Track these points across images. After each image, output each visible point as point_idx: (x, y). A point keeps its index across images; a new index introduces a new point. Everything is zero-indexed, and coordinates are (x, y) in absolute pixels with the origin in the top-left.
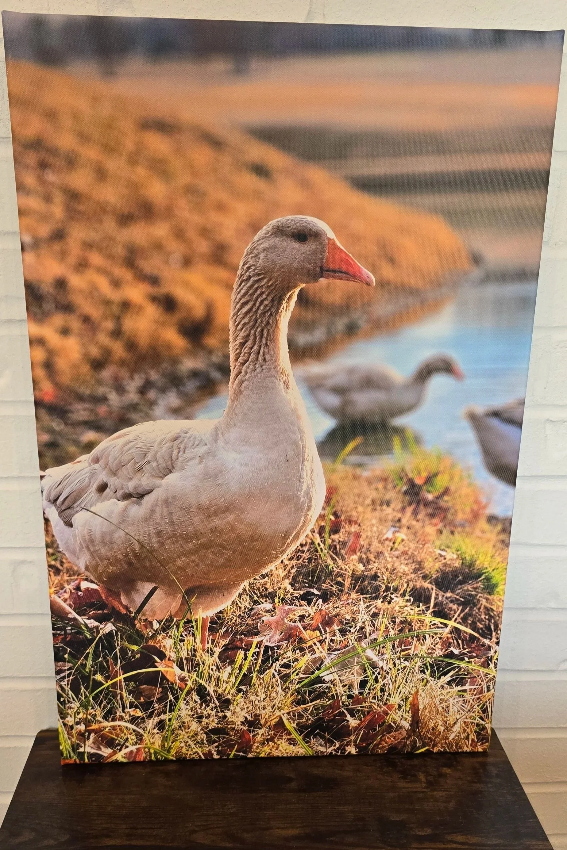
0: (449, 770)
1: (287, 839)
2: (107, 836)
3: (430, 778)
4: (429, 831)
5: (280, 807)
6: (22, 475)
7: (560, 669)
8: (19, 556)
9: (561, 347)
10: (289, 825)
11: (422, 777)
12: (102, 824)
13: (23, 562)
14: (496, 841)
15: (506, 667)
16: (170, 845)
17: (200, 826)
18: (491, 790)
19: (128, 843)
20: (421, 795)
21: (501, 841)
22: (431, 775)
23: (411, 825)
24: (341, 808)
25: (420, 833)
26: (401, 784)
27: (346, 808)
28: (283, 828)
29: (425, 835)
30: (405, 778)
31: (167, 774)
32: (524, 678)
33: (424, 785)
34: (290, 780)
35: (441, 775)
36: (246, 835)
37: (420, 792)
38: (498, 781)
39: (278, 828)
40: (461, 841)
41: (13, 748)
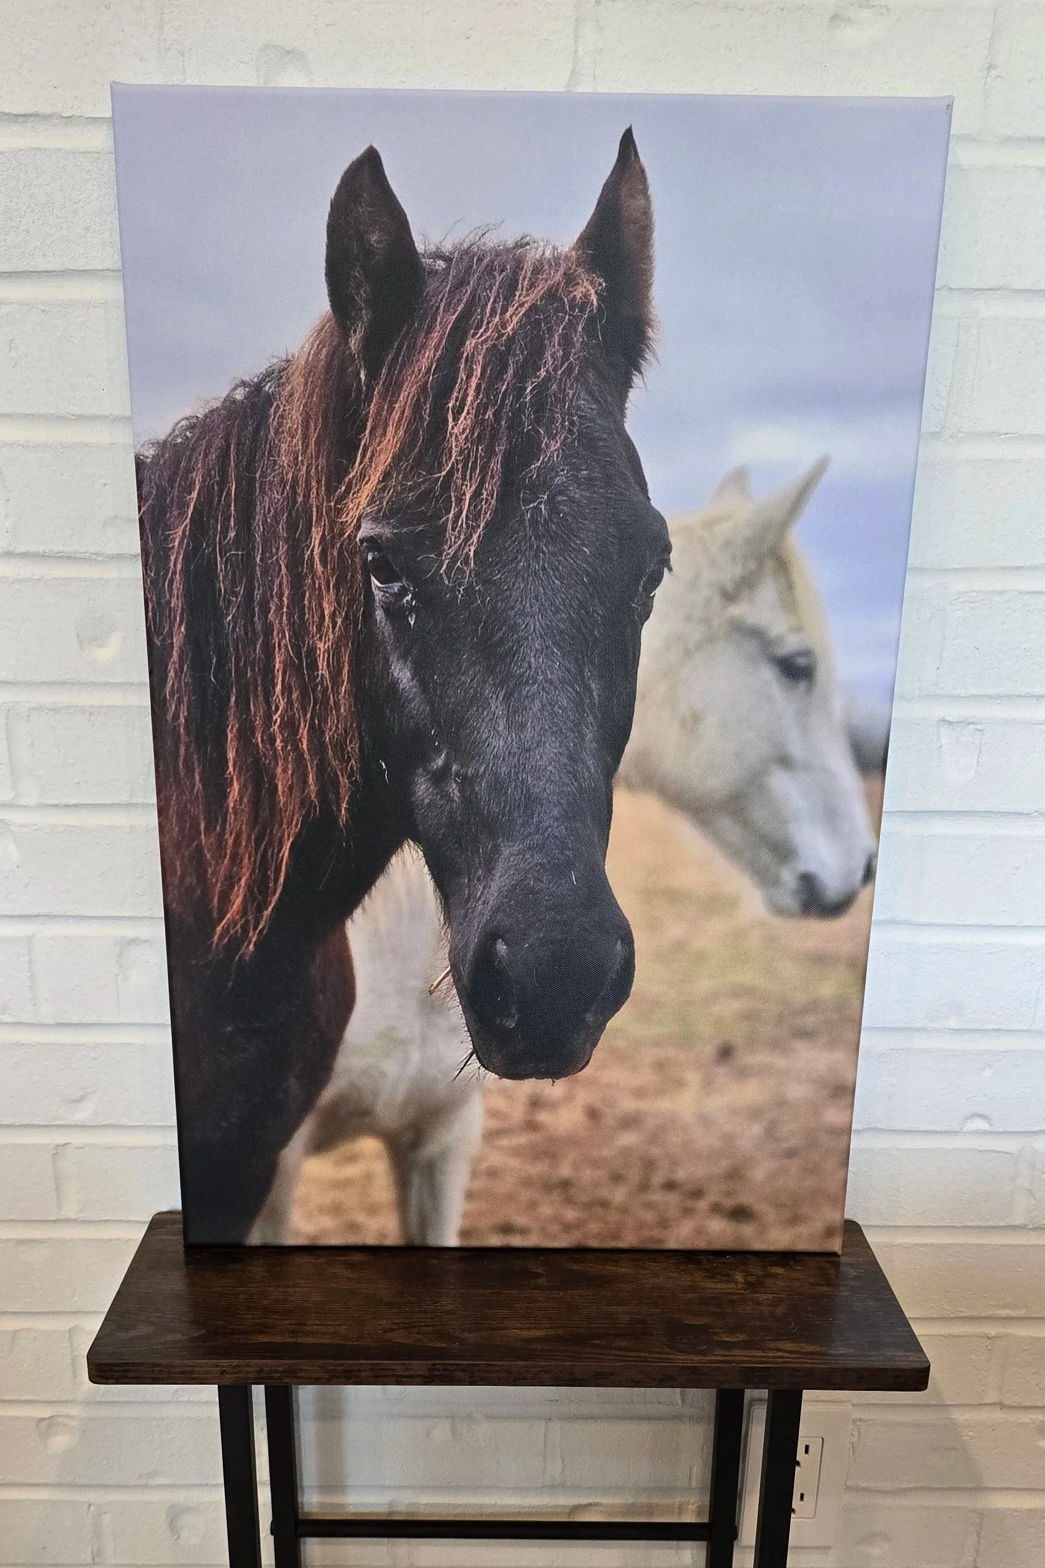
0: (782, 1270)
1: (530, 1341)
2: (262, 1332)
3: (752, 1279)
4: (742, 1337)
5: (519, 1306)
6: (134, 801)
7: (965, 1129)
8: (128, 931)
9: (963, 603)
10: (532, 1326)
11: (739, 1277)
12: (253, 1319)
13: (133, 941)
14: (842, 1350)
15: (879, 1126)
16: (355, 1343)
17: (399, 1323)
18: (844, 1294)
19: (291, 1340)
20: (736, 1297)
21: (851, 1351)
22: (753, 1275)
23: (716, 1330)
24: (612, 1309)
25: (728, 1339)
26: (709, 1284)
27: (620, 1309)
28: (522, 1329)
29: (737, 1342)
30: (711, 1277)
31: (351, 1266)
32: (908, 1143)
33: (740, 1286)
34: (539, 1276)
35: (768, 1275)
36: (467, 1335)
37: (734, 1294)
38: (857, 1284)
39: (516, 1329)
40: (790, 1349)
41: (115, 1240)
